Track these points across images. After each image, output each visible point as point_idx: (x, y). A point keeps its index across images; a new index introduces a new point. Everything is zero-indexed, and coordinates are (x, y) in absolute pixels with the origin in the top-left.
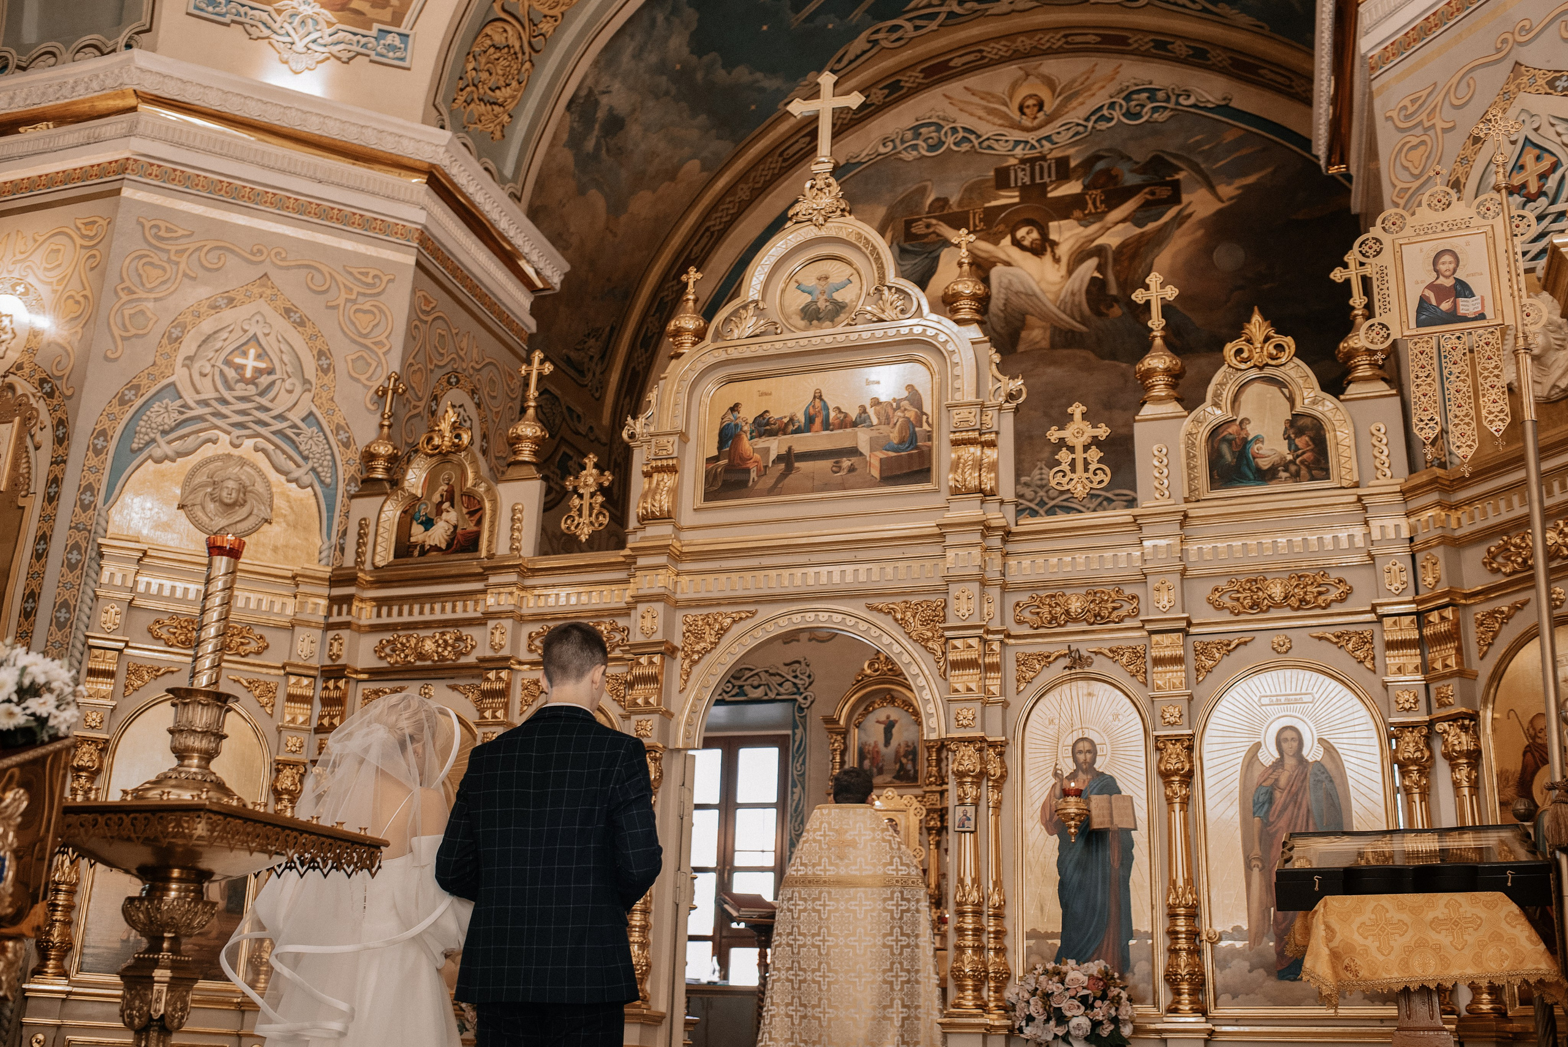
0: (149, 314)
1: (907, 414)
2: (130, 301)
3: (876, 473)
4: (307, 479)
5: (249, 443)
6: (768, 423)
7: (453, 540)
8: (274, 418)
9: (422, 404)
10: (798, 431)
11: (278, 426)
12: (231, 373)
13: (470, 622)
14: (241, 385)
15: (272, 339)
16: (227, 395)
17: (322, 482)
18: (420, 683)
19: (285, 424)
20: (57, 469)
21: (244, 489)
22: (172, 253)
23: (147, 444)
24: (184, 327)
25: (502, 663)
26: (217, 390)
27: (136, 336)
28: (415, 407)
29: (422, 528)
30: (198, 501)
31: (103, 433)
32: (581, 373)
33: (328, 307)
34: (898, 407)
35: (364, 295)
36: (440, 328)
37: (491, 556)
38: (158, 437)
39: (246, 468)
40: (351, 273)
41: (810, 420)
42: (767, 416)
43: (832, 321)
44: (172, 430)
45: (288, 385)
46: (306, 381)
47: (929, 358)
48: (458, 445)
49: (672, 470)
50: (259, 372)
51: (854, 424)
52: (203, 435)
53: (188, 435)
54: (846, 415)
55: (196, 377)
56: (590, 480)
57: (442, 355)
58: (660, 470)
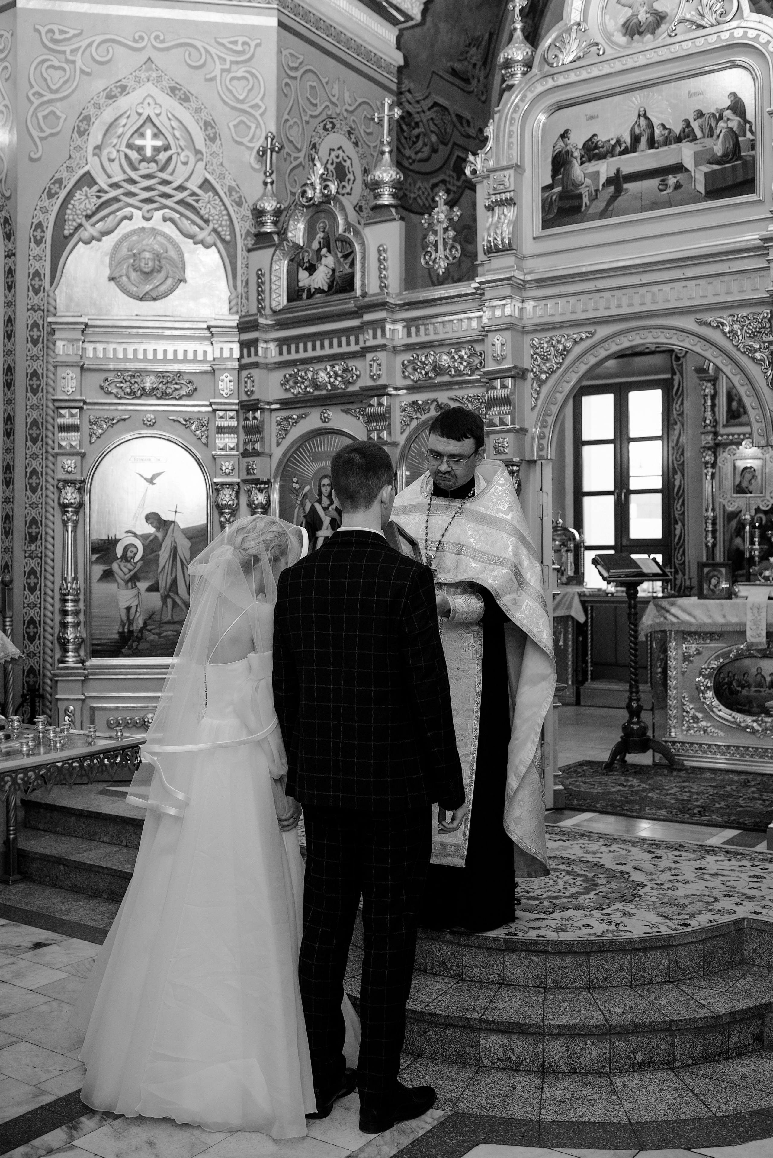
0: (58, 113)
1: (730, 124)
2: (42, 104)
3: (701, 188)
4: (210, 239)
5: (158, 215)
6: (596, 147)
7: (332, 282)
8: (176, 189)
9: (302, 154)
10: (625, 152)
11: (180, 196)
12: (134, 155)
13: (353, 355)
14: (144, 164)
15: (163, 118)
16: (134, 175)
17: (223, 240)
18: (320, 409)
19: (186, 193)
20: (10, 261)
21: (158, 257)
22: (68, 52)
23: (76, 229)
24: (87, 119)
25: (381, 391)
26: (125, 172)
27: (52, 135)
28: (296, 159)
29: (306, 273)
30: (124, 271)
31: (39, 225)
32: (467, 81)
33: (207, 80)
34: (721, 117)
35: (237, 63)
36: (311, 81)
37: (364, 295)
38: (84, 221)
39: (159, 238)
40: (222, 45)
41: (636, 139)
42: (596, 139)
43: (653, 33)
44: (94, 213)
45: (182, 158)
46: (198, 152)
47: (750, 62)
48: (327, 196)
49: (510, 202)
50: (157, 150)
51: (679, 140)
52: (120, 214)
53: (107, 216)
54: (670, 131)
55: (106, 163)
56: (442, 216)
57: (315, 105)
58: (501, 203)
